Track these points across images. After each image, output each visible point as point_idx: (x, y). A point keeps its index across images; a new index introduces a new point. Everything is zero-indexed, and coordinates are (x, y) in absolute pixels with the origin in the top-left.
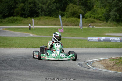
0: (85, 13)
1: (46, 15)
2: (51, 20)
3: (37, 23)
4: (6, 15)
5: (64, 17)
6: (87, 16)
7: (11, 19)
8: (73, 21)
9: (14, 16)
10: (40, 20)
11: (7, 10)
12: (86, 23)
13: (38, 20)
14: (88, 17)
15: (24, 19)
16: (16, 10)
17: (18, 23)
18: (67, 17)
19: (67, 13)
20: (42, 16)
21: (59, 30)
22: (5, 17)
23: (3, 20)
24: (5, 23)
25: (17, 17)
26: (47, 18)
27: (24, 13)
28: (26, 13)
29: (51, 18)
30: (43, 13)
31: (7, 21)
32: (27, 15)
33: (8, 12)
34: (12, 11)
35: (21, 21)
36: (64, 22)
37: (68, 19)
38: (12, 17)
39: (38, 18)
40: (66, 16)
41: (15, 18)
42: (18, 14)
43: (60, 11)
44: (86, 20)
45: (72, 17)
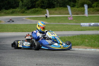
0: (93, 4)
1: (60, 6)
2: (65, 10)
3: (54, 13)
4: (29, 7)
5: (75, 7)
6: (95, 5)
7: (34, 10)
8: (83, 10)
9: (35, 8)
10: (56, 10)
11: (30, 3)
12: (93, 11)
13: (54, 11)
14: (95, 7)
15: (43, 10)
16: (37, 3)
17: (39, 13)
18: (77, 8)
19: (78, 4)
20: (57, 7)
21: (69, 18)
22: (28, 8)
23: (27, 11)
24: (29, 14)
25: (38, 8)
26: (62, 9)
27: (43, 5)
28: (45, 5)
29: (65, 8)
30: (58, 4)
31: (30, 12)
32: (45, 7)
33: (31, 5)
34: (34, 4)
35: (41, 12)
36: (75, 11)
37: (78, 9)
38: (34, 9)
39: (54, 9)
40: (76, 6)
41: (37, 9)
42: (39, 6)
43: (72, 3)
44: (93, 9)
45: (82, 7)
